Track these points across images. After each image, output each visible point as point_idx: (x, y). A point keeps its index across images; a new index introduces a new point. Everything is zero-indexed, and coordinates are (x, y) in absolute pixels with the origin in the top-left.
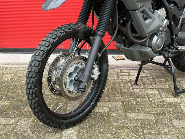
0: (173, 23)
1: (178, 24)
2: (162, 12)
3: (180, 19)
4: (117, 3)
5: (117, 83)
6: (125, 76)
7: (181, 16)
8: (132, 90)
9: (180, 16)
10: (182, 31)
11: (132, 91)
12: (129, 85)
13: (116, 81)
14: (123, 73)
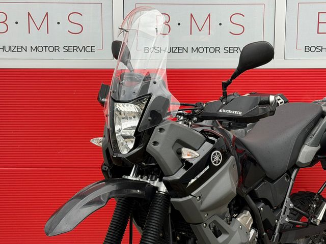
0: (265, 234)
1: (274, 234)
2: (245, 219)
3: (276, 226)
4: (170, 211)
7: (278, 220)
9: (276, 221)
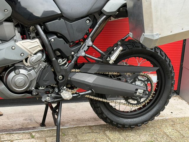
3: (73, 56)
7: (75, 53)
9: (72, 53)
10: (81, 72)
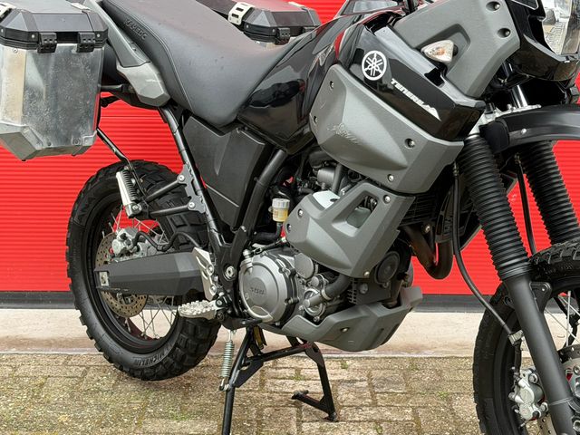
5: (253, 402)
6: (283, 381)
8: (295, 426)
11: (294, 428)
12: (289, 409)
13: (249, 398)
14: (280, 371)
